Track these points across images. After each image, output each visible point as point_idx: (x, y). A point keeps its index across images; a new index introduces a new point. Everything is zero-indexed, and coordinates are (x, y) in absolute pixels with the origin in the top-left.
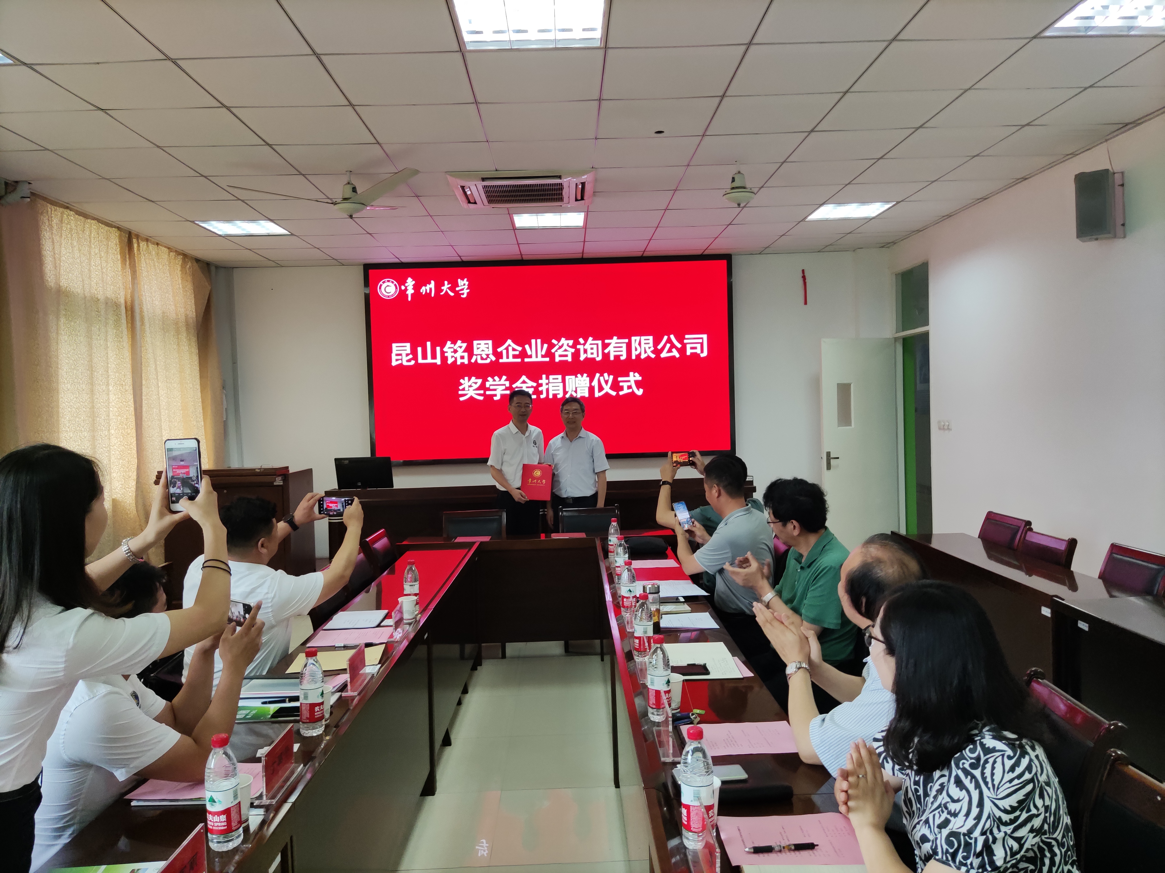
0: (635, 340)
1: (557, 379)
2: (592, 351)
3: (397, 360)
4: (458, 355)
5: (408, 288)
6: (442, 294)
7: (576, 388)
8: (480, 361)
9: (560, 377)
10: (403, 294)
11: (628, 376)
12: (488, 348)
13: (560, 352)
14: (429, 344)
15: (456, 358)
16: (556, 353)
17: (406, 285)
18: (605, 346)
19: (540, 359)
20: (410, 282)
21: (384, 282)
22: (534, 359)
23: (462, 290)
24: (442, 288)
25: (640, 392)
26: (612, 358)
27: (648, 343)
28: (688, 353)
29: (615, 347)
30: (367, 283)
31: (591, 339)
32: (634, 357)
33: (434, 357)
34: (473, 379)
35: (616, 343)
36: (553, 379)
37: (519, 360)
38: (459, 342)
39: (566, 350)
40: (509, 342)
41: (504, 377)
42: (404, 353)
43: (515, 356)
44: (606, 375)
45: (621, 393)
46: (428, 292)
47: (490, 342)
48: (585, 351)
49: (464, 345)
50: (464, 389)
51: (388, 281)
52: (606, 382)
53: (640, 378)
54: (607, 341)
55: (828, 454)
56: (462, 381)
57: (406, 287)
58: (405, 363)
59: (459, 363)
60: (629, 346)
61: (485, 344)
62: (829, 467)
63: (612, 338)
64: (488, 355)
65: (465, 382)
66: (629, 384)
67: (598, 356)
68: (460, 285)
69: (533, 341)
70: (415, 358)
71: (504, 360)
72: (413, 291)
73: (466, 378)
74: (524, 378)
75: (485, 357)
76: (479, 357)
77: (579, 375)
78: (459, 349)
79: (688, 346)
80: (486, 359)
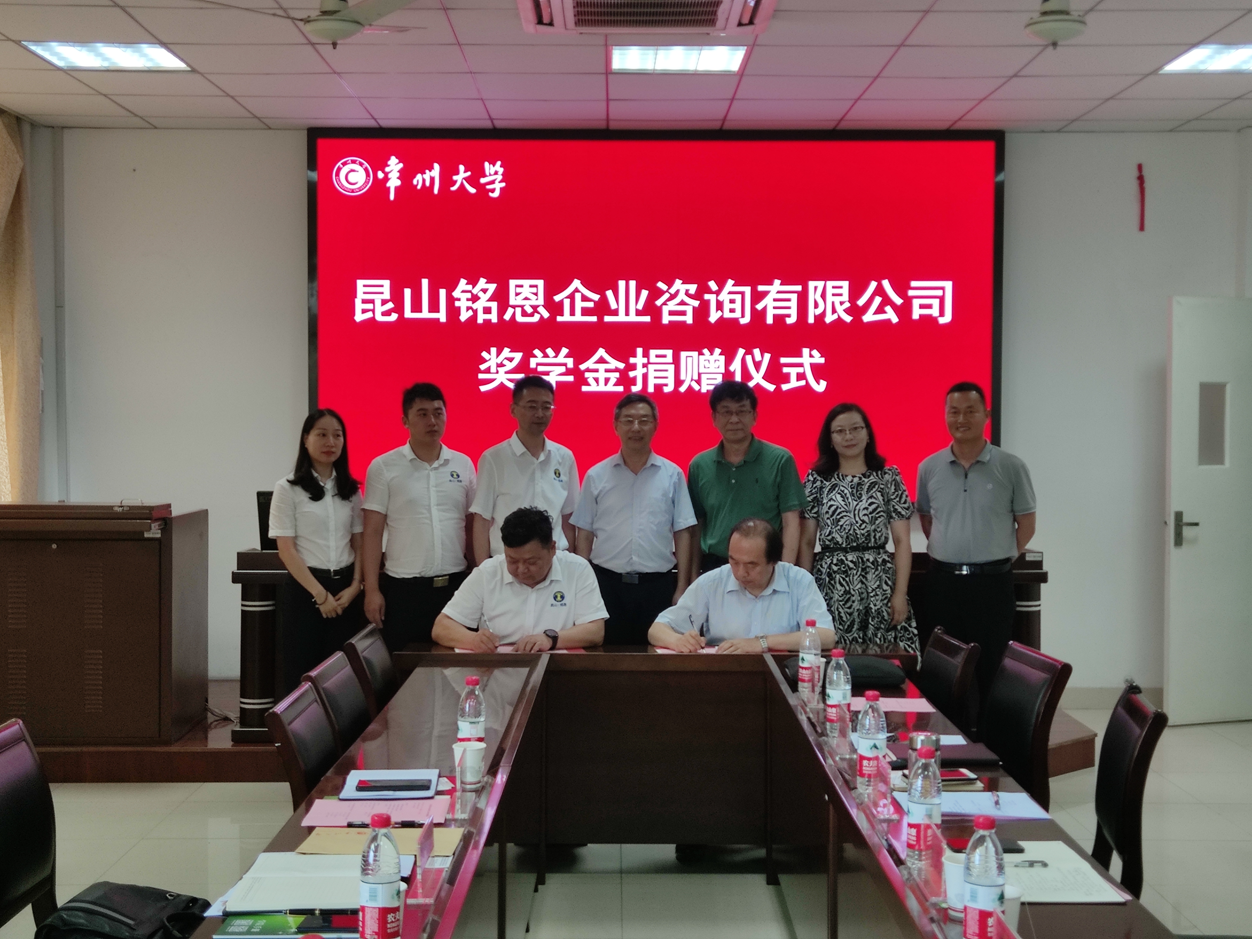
0: (816, 288)
1: (664, 356)
2: (732, 306)
3: (364, 311)
4: (479, 306)
5: (390, 176)
6: (454, 188)
7: (699, 375)
10: (380, 186)
11: (800, 355)
12: (536, 294)
13: (672, 305)
14: (425, 282)
16: (664, 307)
17: (387, 169)
18: (758, 297)
19: (633, 318)
20: (394, 166)
21: (344, 164)
22: (621, 318)
23: (493, 182)
24: (455, 178)
25: (820, 387)
26: (770, 320)
27: (841, 295)
28: (916, 316)
29: (775, 300)
30: (312, 164)
31: (730, 282)
32: (811, 320)
33: (434, 307)
34: (506, 352)
35: (778, 292)
36: (657, 356)
37: (594, 319)
38: (482, 281)
39: (682, 303)
40: (576, 283)
41: (565, 351)
42: (378, 299)
43: (586, 312)
44: (757, 352)
45: (785, 387)
46: (428, 184)
47: (540, 283)
48: (720, 306)
49: (492, 287)
50: (488, 371)
51: (354, 162)
52: (757, 365)
53: (822, 361)
54: (761, 288)
55: (1179, 516)
56: (484, 354)
57: (386, 174)
58: (379, 318)
59: (480, 320)
60: (803, 298)
61: (531, 286)
62: (1179, 540)
63: (771, 283)
64: (535, 308)
65: (491, 358)
66: (800, 370)
67: (743, 316)
68: (487, 173)
69: (622, 284)
70: (399, 308)
71: (566, 317)
73: (494, 350)
74: (601, 352)
75: (529, 310)
76: (519, 311)
77: (706, 351)
78: (481, 294)
79: (916, 303)
80: (532, 315)
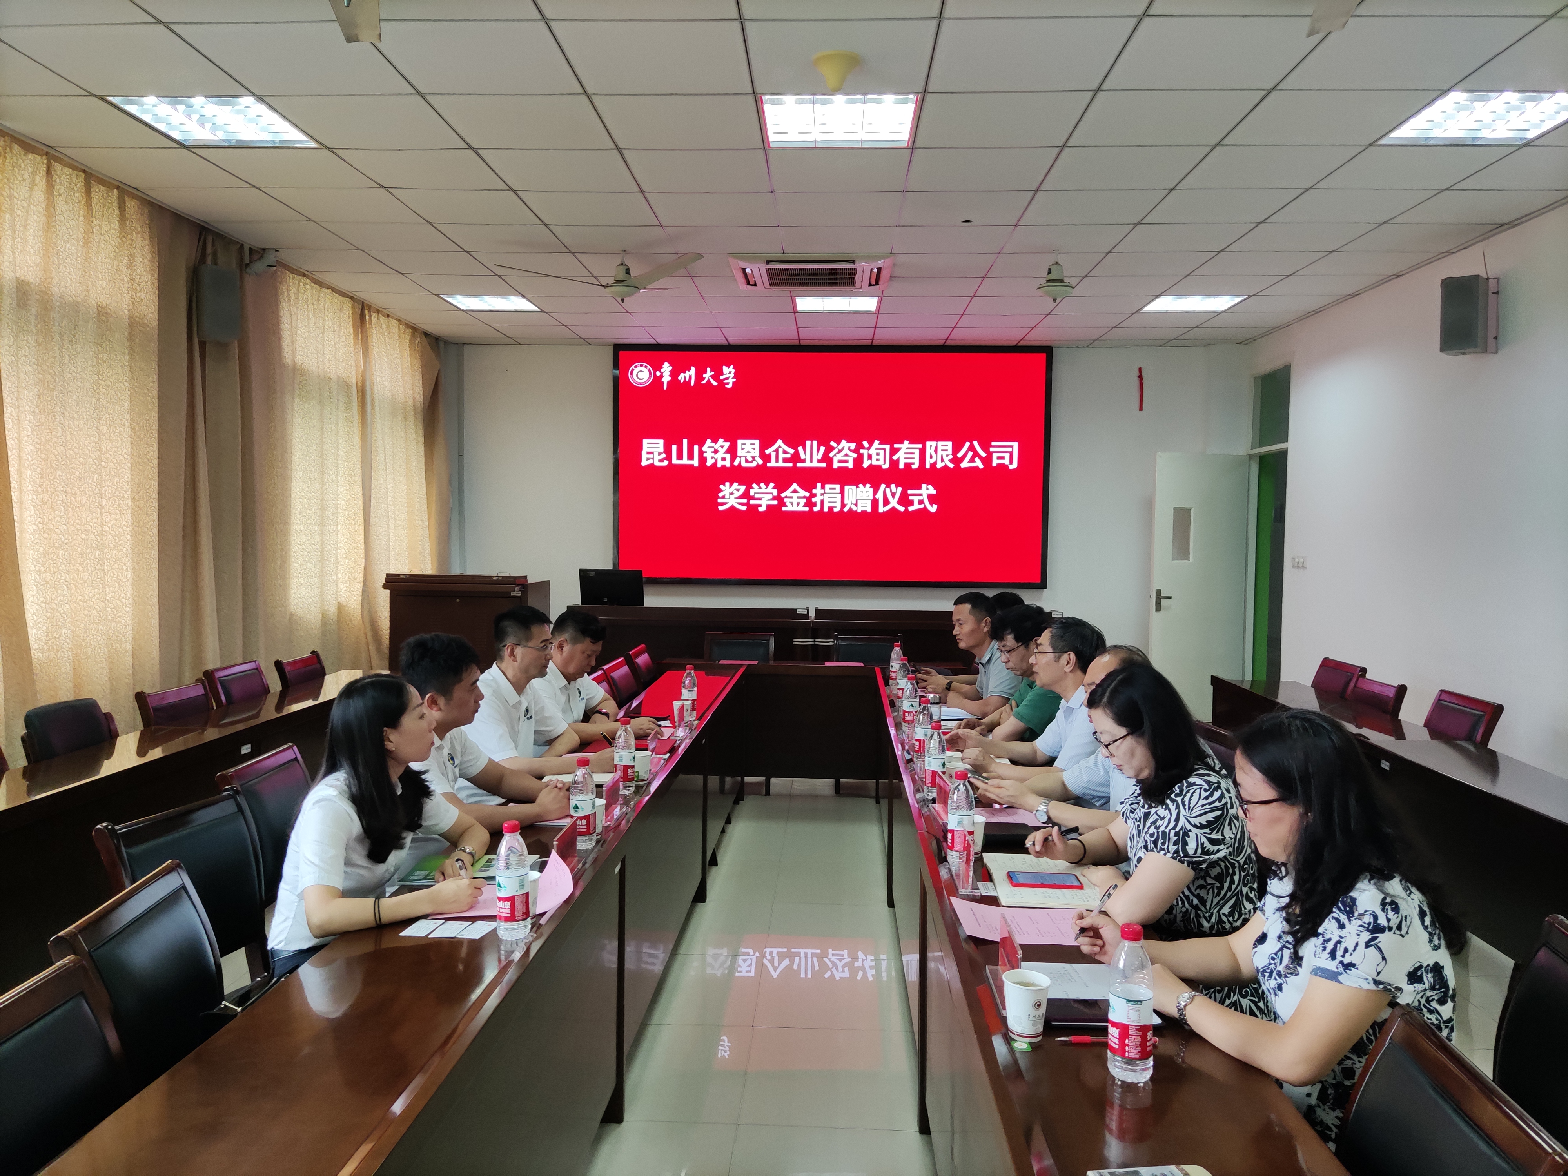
0: (931, 446)
1: (834, 489)
2: (878, 457)
3: (648, 459)
4: (719, 456)
5: (664, 374)
6: (703, 382)
7: (857, 501)
8: (744, 465)
9: (838, 486)
10: (658, 380)
11: (920, 488)
12: (754, 449)
13: (840, 457)
14: (685, 441)
15: (716, 460)
16: (834, 458)
17: (662, 370)
18: (894, 451)
19: (815, 464)
20: (667, 368)
21: (636, 367)
22: (808, 464)
23: (727, 379)
24: (704, 376)
25: (933, 509)
26: (901, 466)
27: (947, 450)
28: (994, 464)
29: (905, 453)
30: (616, 365)
31: (877, 442)
32: (928, 466)
33: (690, 457)
34: (735, 485)
35: (908, 448)
36: (830, 489)
37: (790, 465)
38: (721, 441)
39: (846, 455)
40: (780, 442)
41: (772, 485)
42: (656, 451)
43: (785, 460)
44: (893, 486)
45: (911, 509)
46: (687, 379)
47: (757, 442)
48: (870, 457)
49: (727, 444)
50: (723, 497)
51: (641, 365)
52: (893, 495)
53: (934, 492)
54: (896, 446)
55: (1159, 592)
56: (722, 487)
57: (662, 373)
58: (657, 464)
59: (719, 466)
60: (923, 452)
61: (752, 444)
62: (1158, 608)
63: (902, 443)
64: (753, 458)
65: (726, 489)
66: (920, 498)
67: (885, 463)
68: (724, 373)
69: (808, 443)
70: (669, 457)
71: (772, 464)
72: (669, 379)
73: (727, 484)
74: (795, 486)
75: (750, 459)
76: (743, 459)
77: (861, 485)
78: (720, 449)
79: (995, 456)
80: (751, 462)
